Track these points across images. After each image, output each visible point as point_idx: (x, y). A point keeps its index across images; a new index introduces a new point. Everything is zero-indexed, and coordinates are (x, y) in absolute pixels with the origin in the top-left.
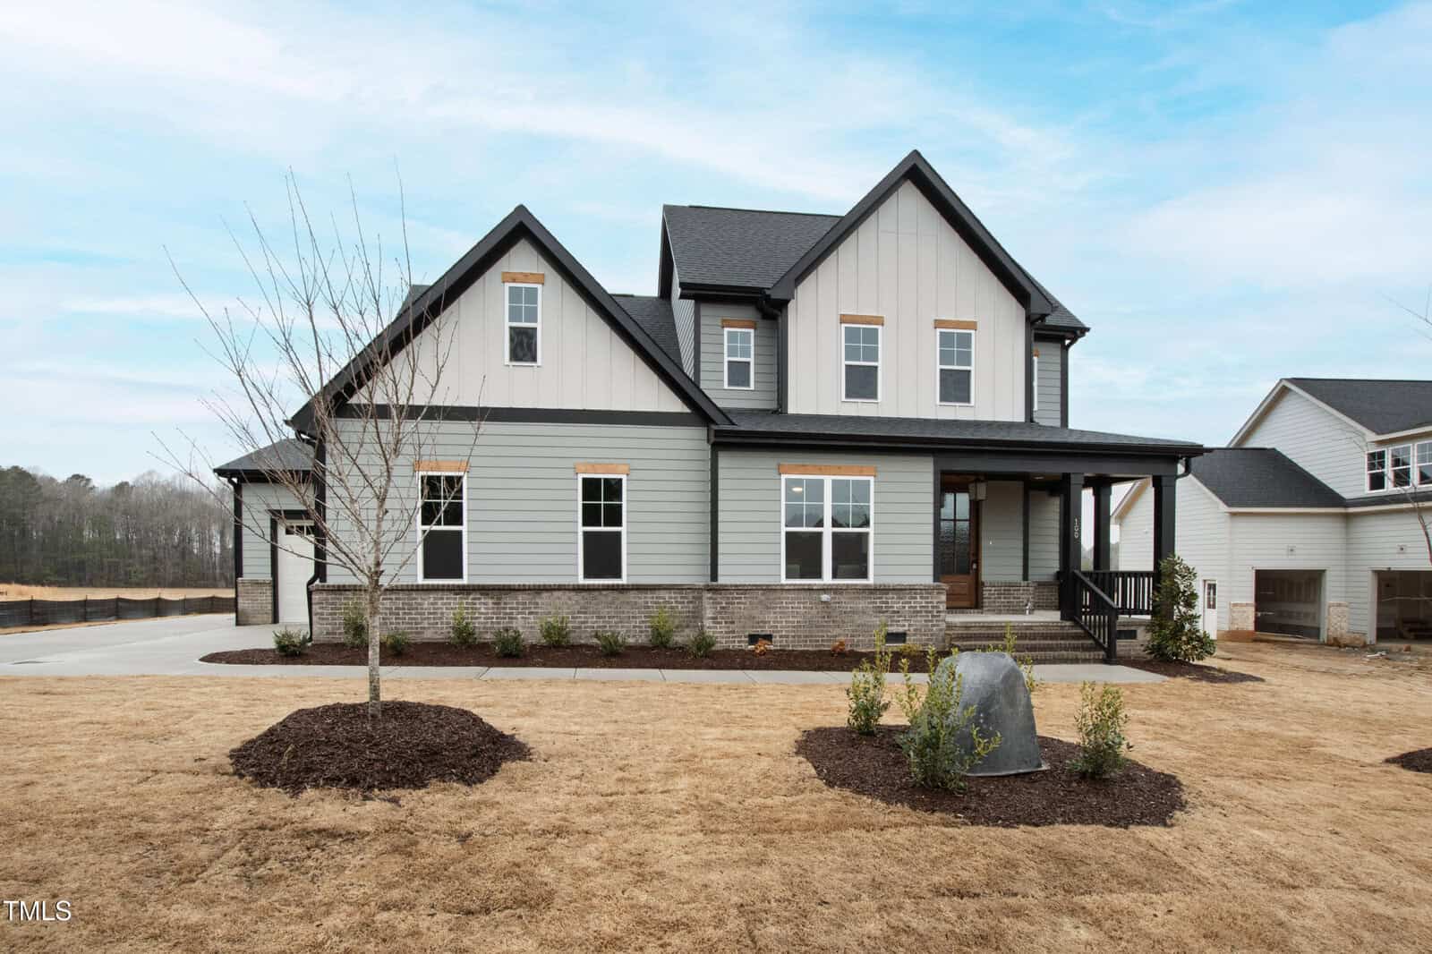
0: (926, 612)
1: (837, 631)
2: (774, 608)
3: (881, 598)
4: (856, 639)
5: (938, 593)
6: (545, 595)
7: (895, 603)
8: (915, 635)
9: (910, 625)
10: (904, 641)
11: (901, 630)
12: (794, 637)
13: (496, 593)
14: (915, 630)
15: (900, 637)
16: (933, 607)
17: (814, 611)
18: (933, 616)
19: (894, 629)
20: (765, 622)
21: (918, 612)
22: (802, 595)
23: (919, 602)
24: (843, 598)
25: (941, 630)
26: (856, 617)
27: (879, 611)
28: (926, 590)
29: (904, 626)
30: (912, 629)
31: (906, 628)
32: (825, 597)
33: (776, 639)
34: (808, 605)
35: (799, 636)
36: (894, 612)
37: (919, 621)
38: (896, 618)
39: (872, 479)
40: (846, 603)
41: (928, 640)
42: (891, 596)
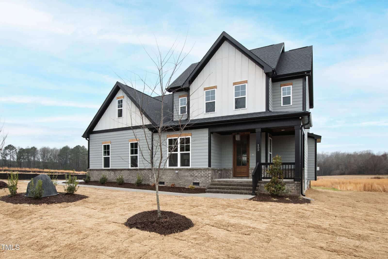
0: (205, 176)
1: (180, 182)
2: (165, 175)
3: (192, 172)
4: (185, 184)
5: (208, 171)
6: (123, 171)
7: (196, 173)
8: (202, 183)
9: (200, 180)
10: (199, 185)
11: (198, 182)
12: (169, 183)
13: (114, 171)
14: (202, 182)
15: (198, 184)
16: (207, 175)
17: (174, 176)
18: (207, 178)
19: (195, 181)
20: (163, 178)
21: (202, 176)
22: (172, 171)
23: (203, 173)
24: (182, 172)
25: (209, 182)
26: (185, 177)
27: (191, 176)
28: (205, 169)
29: (198, 180)
30: (201, 181)
31: (199, 181)
32: (177, 172)
33: (165, 183)
34: (173, 174)
35: (171, 183)
36: (195, 176)
37: (203, 179)
38: (196, 178)
39: (190, 137)
40: (183, 173)
41: (206, 185)
42: (194, 171)
